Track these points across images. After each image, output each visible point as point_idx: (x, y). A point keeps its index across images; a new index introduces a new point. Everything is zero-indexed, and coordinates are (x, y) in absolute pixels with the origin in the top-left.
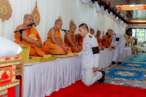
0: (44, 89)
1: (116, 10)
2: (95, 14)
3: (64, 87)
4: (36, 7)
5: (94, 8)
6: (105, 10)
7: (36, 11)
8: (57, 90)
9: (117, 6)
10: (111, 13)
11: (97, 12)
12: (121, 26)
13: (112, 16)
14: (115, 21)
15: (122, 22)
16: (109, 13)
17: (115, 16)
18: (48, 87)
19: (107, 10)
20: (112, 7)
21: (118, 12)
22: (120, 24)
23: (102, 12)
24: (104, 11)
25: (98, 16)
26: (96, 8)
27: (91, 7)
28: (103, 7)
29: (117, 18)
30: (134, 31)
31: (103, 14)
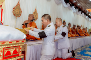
1: (86, 12)
2: (73, 14)
4: (36, 10)
5: (72, 11)
6: (79, 11)
7: (35, 12)
9: (87, 9)
10: (83, 14)
11: (73, 13)
12: (89, 22)
13: (83, 16)
14: (85, 18)
16: (82, 13)
17: (85, 15)
19: (80, 12)
20: (83, 9)
21: (87, 13)
22: (89, 20)
23: (77, 13)
25: (74, 15)
27: (70, 9)
28: (77, 10)
29: (87, 17)
31: (77, 14)
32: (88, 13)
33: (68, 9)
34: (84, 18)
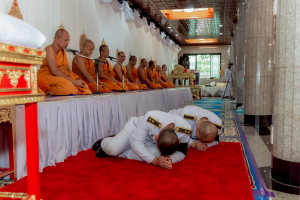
0: (53, 150)
1: (160, 19)
2: (125, 25)
3: (85, 149)
5: (123, 14)
6: (141, 17)
8: (75, 154)
10: (153, 25)
11: (128, 21)
12: (170, 51)
13: (154, 31)
14: (159, 39)
15: (172, 42)
16: (149, 24)
17: (158, 30)
18: (59, 147)
19: (145, 18)
20: (153, 13)
21: (163, 22)
22: (168, 46)
23: (136, 21)
24: (139, 19)
25: (130, 28)
26: (126, 13)
27: (117, 11)
29: (163, 35)
30: (192, 59)
31: (138, 26)
32: (166, 25)
33: (112, 9)
34: (155, 38)
